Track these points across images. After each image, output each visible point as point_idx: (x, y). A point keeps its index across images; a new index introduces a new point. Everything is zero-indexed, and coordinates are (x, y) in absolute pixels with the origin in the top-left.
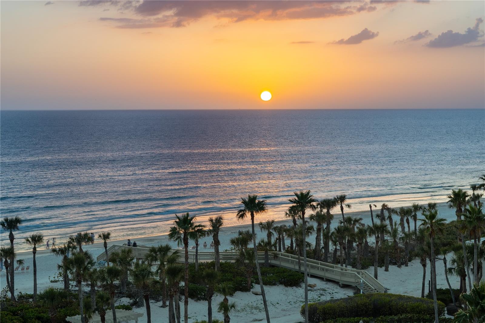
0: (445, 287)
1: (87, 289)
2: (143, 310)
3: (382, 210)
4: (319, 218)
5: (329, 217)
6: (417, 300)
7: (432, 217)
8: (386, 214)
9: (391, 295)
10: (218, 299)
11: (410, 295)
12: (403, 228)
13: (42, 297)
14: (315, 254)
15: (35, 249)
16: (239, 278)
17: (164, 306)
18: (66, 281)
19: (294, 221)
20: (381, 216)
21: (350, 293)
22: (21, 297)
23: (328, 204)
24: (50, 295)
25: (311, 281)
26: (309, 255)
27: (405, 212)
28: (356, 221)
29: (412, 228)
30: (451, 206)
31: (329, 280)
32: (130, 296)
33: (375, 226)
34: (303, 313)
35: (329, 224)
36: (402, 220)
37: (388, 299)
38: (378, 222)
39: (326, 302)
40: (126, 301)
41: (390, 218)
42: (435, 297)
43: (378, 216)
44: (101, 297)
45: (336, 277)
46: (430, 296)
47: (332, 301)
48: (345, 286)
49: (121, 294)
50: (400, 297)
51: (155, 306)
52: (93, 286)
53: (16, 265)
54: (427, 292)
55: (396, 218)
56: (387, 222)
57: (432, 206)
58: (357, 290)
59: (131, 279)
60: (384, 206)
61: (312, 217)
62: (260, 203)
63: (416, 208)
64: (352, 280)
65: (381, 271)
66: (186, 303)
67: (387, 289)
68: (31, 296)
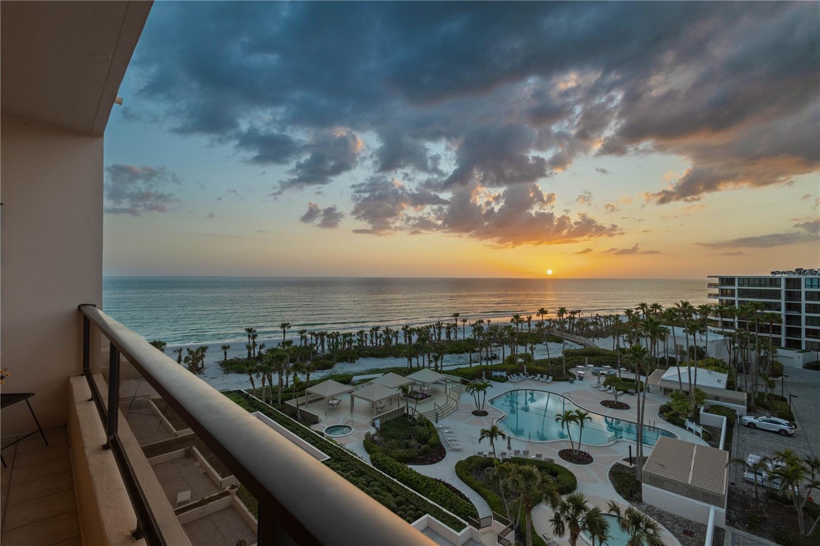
0: (623, 347)
1: (482, 339)
2: (502, 348)
3: (596, 316)
4: (570, 318)
5: (574, 318)
6: (611, 351)
7: (617, 319)
8: (598, 317)
9: (600, 349)
10: (529, 345)
11: (608, 349)
12: (605, 324)
13: (466, 341)
14: (568, 331)
15: (464, 324)
16: (537, 339)
17: (509, 347)
18: (475, 336)
19: (560, 319)
20: (596, 318)
21: (583, 347)
22: (459, 340)
23: (573, 313)
24: (469, 340)
25: (566, 341)
26: (565, 331)
27: (606, 317)
28: (585, 320)
29: (609, 323)
30: (626, 316)
31: (574, 342)
32: (497, 343)
33: (593, 322)
34: (563, 353)
35: (574, 320)
36: (605, 320)
37: (598, 350)
38: (594, 321)
39: (572, 350)
40: (495, 344)
41: (600, 319)
42: (618, 351)
43: (594, 318)
44: (486, 342)
45: (577, 341)
46: (616, 350)
47: (575, 349)
48: (581, 344)
49: (494, 342)
50: (604, 350)
51: (506, 347)
52: (484, 338)
53: (458, 329)
54: (615, 349)
55: (602, 320)
56: (599, 321)
57: (618, 316)
58: (585, 346)
59: (497, 336)
60: (597, 315)
61: (567, 318)
62: (545, 311)
63: (611, 316)
64: (584, 342)
65: (595, 339)
66: (517, 346)
67: (598, 347)
68: (462, 340)
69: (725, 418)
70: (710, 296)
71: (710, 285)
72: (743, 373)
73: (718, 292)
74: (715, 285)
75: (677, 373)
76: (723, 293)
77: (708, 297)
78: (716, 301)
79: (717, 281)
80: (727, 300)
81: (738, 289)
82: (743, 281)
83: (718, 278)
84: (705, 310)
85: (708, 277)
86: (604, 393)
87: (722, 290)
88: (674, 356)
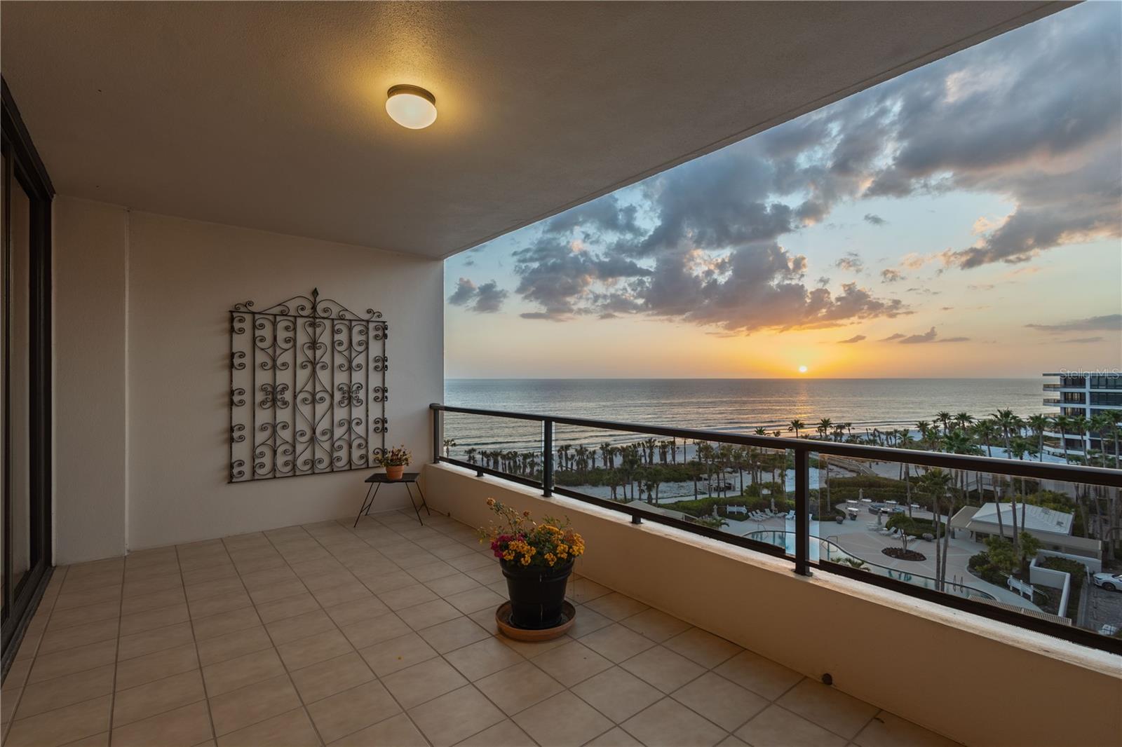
0: (915, 475)
1: (710, 463)
2: (738, 474)
3: (874, 432)
4: (836, 434)
5: (842, 434)
6: (897, 481)
7: (905, 435)
8: (877, 434)
9: (879, 478)
10: (777, 472)
11: (892, 478)
12: (888, 442)
13: (689, 464)
15: (685, 442)
16: (789, 463)
17: (749, 473)
18: (700, 458)
19: (821, 435)
20: (873, 435)
21: (855, 475)
22: (678, 464)
23: (841, 427)
24: (693, 463)
25: (830, 467)
27: (888, 434)
28: (858, 437)
29: (894, 442)
30: (919, 431)
31: (841, 467)
32: (731, 468)
33: (870, 440)
34: (826, 483)
35: (841, 437)
36: (887, 438)
37: (877, 480)
38: (872, 438)
39: (839, 478)
40: (729, 470)
41: (879, 436)
42: (908, 480)
43: (871, 435)
44: (717, 466)
45: (846, 466)
46: (905, 479)
47: (844, 478)
49: (727, 467)
50: (886, 479)
51: (745, 473)
52: (713, 461)
53: (676, 449)
54: (903, 477)
55: (883, 437)
56: (878, 438)
57: (906, 431)
58: (858, 473)
59: (732, 459)
60: (875, 430)
61: (831, 434)
62: (801, 424)
63: (896, 431)
64: (856, 468)
65: (873, 465)
66: (761, 472)
67: (877, 475)
68: (683, 464)
69: (1068, 575)
70: (1047, 402)
71: (1047, 387)
72: (1097, 513)
73: (1059, 398)
74: (1055, 387)
75: (996, 511)
76: (1067, 398)
77: (1044, 405)
78: (1057, 410)
79: (1057, 381)
80: (1073, 409)
81: (1091, 393)
82: (1098, 380)
83: (1059, 377)
84: (1038, 422)
85: (1044, 375)
86: (888, 537)
87: (1065, 394)
88: (991, 488)
